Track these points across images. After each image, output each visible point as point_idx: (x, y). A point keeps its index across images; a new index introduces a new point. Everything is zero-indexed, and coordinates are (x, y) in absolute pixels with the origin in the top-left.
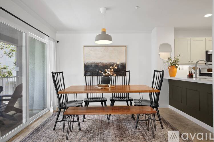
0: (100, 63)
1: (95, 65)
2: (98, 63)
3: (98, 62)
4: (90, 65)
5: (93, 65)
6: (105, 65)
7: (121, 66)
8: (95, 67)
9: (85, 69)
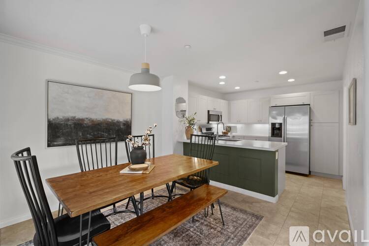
0: (87, 118)
1: (75, 124)
2: (83, 120)
3: (81, 118)
4: (62, 123)
5: (69, 123)
6: (96, 123)
7: (124, 124)
8: (75, 127)
9: (50, 131)
